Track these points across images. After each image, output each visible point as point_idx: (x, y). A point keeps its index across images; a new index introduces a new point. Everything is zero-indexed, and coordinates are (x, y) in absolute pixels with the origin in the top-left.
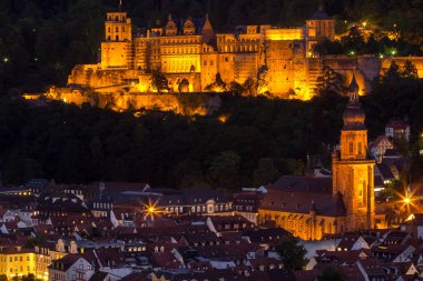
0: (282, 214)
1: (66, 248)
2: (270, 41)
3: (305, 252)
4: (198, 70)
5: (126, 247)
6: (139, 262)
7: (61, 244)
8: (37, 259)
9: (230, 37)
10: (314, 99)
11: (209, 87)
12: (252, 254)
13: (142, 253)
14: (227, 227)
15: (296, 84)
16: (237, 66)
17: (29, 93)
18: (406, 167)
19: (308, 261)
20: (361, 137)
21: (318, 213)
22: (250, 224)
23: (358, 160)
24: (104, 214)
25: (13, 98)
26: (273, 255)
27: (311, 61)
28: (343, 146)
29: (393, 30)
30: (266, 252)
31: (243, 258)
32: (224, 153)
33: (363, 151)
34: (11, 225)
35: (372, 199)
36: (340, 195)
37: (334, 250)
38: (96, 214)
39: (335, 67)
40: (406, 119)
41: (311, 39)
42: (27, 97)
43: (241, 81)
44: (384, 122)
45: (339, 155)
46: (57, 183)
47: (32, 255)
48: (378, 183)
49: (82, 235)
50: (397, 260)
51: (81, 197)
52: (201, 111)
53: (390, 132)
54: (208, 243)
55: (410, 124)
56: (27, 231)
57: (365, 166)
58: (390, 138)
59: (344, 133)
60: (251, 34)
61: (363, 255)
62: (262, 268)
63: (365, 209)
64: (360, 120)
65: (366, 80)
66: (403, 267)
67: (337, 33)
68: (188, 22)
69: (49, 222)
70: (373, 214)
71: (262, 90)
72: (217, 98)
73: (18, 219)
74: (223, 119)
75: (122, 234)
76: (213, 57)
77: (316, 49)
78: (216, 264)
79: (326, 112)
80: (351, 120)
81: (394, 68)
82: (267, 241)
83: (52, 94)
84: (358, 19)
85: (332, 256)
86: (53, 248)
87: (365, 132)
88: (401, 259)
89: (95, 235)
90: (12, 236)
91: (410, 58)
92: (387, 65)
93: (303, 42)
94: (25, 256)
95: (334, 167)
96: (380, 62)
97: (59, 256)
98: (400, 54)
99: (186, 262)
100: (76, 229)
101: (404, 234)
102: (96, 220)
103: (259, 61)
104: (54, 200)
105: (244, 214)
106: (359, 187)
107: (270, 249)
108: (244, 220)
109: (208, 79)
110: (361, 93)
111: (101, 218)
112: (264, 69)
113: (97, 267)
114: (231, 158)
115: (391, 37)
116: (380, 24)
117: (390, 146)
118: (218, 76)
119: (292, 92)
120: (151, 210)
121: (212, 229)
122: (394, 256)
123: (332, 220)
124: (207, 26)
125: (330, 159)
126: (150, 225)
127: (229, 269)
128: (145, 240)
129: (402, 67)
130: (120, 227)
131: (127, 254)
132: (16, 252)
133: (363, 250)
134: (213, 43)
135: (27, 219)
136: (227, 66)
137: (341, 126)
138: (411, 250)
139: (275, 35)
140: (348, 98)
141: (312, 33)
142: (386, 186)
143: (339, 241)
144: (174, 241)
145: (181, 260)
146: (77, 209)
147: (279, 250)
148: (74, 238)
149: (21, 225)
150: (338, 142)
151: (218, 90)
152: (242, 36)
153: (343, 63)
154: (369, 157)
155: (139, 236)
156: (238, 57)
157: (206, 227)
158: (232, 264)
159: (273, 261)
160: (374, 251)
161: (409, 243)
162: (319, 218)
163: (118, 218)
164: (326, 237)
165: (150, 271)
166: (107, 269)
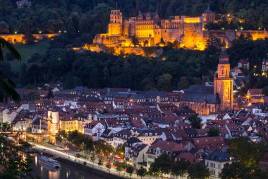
0: (191, 103)
1: (92, 118)
2: (185, 23)
3: (201, 120)
4: (153, 36)
5: (120, 118)
6: (125, 125)
7: (90, 116)
8: (79, 123)
9: (167, 21)
10: (206, 50)
11: (157, 44)
12: (177, 121)
13: (127, 121)
14: (166, 109)
15: (197, 43)
16: (171, 35)
17: (76, 47)
18: (248, 81)
19: (203, 125)
20: (227, 67)
21: (207, 102)
22: (176, 107)
23: (226, 78)
24: (110, 103)
25: (68, 49)
26: (187, 122)
27: (204, 32)
28: (219, 72)
29: (241, 18)
30: (184, 120)
31: (173, 123)
32: (164, 75)
33: (228, 74)
34: (67, 108)
35: (232, 96)
36: (217, 94)
37: (214, 119)
38: (106, 103)
39: (215, 35)
40: (248, 59)
41: (204, 22)
42: (75, 49)
43: (172, 41)
44: (238, 61)
45: (217, 75)
46: (88, 88)
47: (77, 121)
48: (235, 88)
49: (100, 112)
50: (243, 124)
51: (99, 95)
52: (154, 55)
53: (240, 65)
54: (157, 116)
55: (249, 61)
56: (75, 110)
57: (229, 81)
58: (240, 68)
59: (219, 65)
60: (177, 20)
61: (228, 122)
62: (182, 128)
63: (229, 101)
64: (227, 59)
65: (229, 41)
66: (246, 127)
67: (216, 19)
68: (148, 14)
69: (85, 106)
70: (232, 103)
71: (182, 46)
72: (161, 49)
73: (70, 105)
74: (164, 59)
75: (118, 112)
76: (160, 30)
77: (206, 27)
78: (161, 126)
79: (211, 56)
80: (222, 60)
81: (242, 36)
82: (184, 115)
83: (86, 47)
84: (225, 13)
85: (214, 122)
86: (86, 118)
87: (229, 65)
88: (245, 123)
89: (105, 112)
90: (68, 113)
91: (249, 31)
92: (239, 34)
93: (201, 23)
94: (73, 122)
95: (215, 81)
96: (236, 33)
97: (89, 122)
98: (245, 29)
99: (147, 125)
100: (97, 109)
101: (247, 112)
102: (106, 106)
103: (181, 32)
104: (87, 96)
105: (173, 103)
106: (226, 91)
107: (185, 119)
108: (174, 106)
109: (157, 40)
110: (227, 47)
111: (109, 104)
112: (183, 35)
113: (106, 127)
114: (168, 76)
115: (241, 22)
116: (236, 16)
117: (240, 71)
118: (162, 39)
119: (195, 47)
120: (131, 100)
121: (159, 109)
122: (242, 122)
123: (214, 106)
124: (157, 16)
125: (213, 78)
126: (131, 108)
127: (167, 128)
128: (129, 114)
129: (246, 36)
130: (117, 109)
131: (120, 121)
132: (70, 120)
133: (228, 119)
134: (159, 24)
135: (74, 105)
136: (166, 34)
137: (218, 62)
138: (250, 119)
139: (188, 20)
140: (221, 50)
141: (205, 20)
142: (239, 90)
143: (217, 115)
144: (141, 115)
145: (145, 123)
146: (97, 100)
147: (189, 119)
148: (96, 114)
149: (72, 107)
150: (216, 70)
151: (162, 45)
152: (173, 21)
153: (218, 33)
154: (231, 77)
155: (125, 113)
156: (171, 30)
157: (156, 109)
158: (168, 126)
159: (187, 124)
160: (233, 120)
161: (249, 116)
162: (208, 105)
163: (116, 105)
164: (211, 113)
165: (131, 129)
166: (111, 128)
